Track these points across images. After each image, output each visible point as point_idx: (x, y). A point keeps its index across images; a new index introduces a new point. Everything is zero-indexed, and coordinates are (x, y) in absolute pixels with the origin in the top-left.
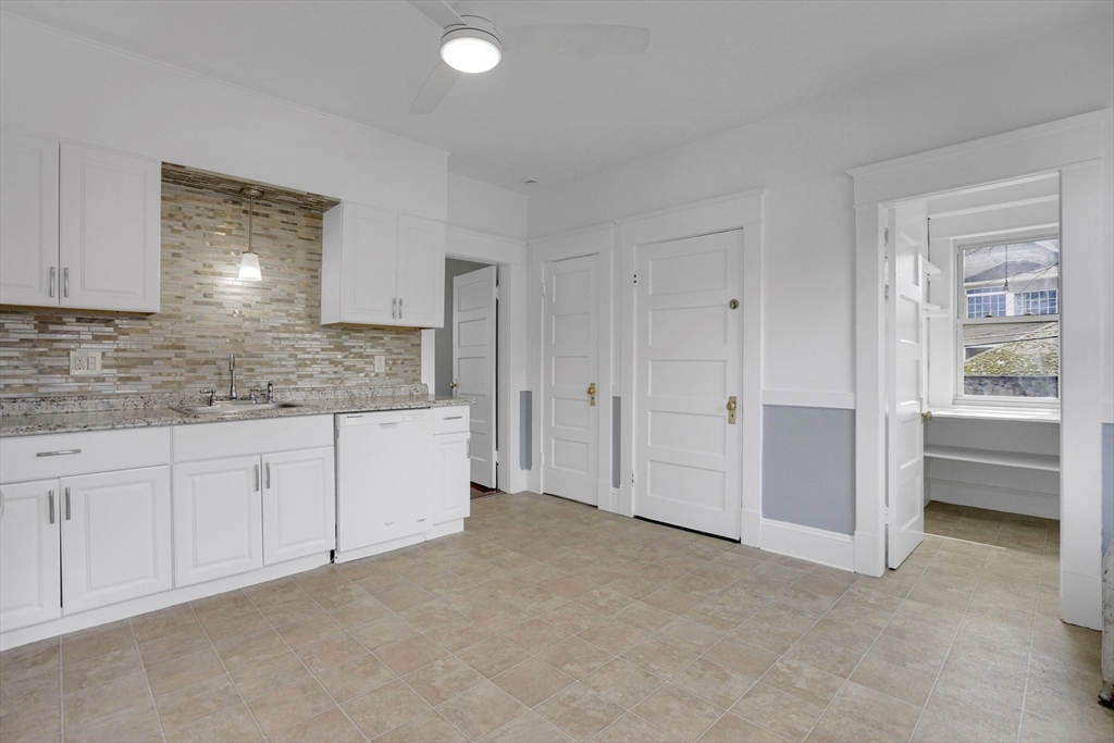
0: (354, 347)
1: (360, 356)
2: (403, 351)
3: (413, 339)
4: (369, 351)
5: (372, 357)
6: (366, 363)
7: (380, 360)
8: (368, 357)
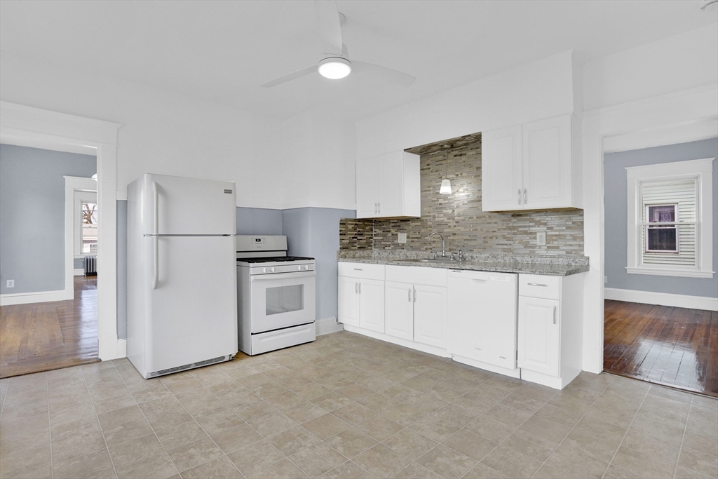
0: (520, 227)
1: (526, 233)
2: (564, 228)
3: (575, 218)
4: (533, 229)
5: (535, 233)
6: (531, 238)
7: (541, 237)
8: (531, 233)
